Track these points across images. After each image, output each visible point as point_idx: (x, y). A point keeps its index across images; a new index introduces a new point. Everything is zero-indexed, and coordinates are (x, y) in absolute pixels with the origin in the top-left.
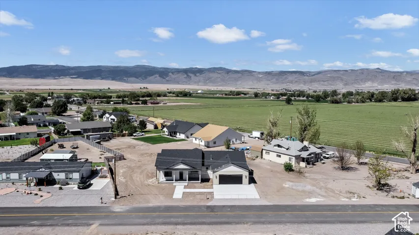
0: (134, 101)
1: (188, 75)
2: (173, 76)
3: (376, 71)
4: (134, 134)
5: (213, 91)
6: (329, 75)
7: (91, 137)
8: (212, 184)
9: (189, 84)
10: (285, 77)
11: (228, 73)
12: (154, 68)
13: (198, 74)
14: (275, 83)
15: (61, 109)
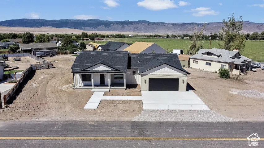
0: (85, 38)
1: (123, 26)
2: (114, 26)
3: (246, 23)
4: (75, 53)
5: (139, 35)
6: (214, 26)
7: (36, 53)
8: (140, 90)
9: (124, 31)
10: (185, 27)
11: (149, 24)
12: (101, 21)
13: (129, 25)
14: (180, 31)
15: (29, 39)
